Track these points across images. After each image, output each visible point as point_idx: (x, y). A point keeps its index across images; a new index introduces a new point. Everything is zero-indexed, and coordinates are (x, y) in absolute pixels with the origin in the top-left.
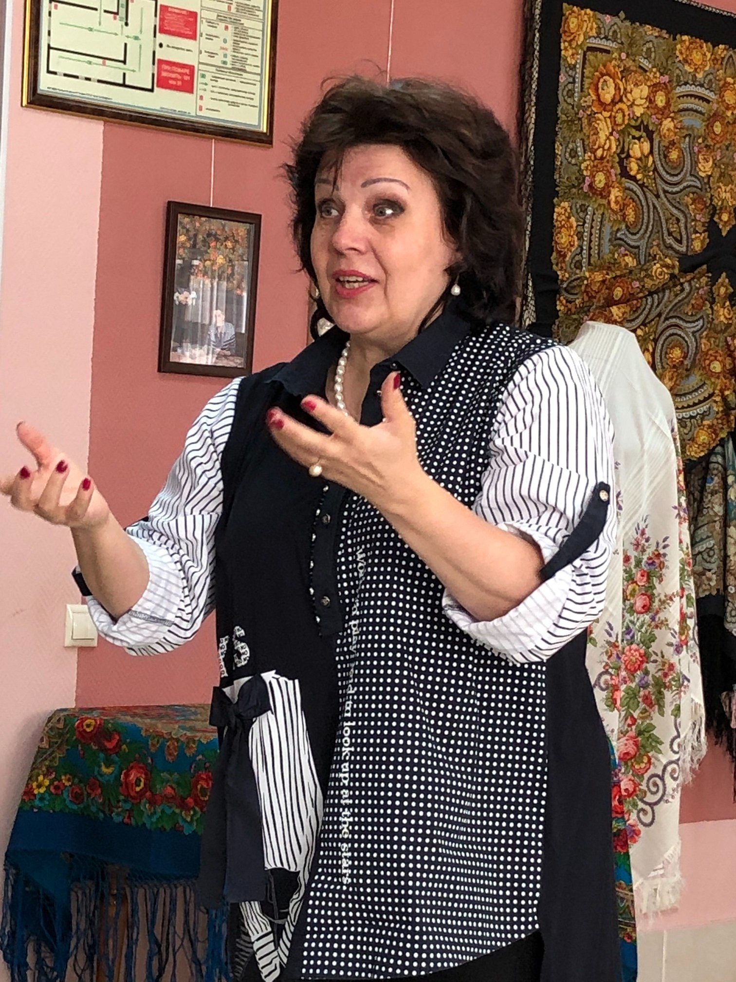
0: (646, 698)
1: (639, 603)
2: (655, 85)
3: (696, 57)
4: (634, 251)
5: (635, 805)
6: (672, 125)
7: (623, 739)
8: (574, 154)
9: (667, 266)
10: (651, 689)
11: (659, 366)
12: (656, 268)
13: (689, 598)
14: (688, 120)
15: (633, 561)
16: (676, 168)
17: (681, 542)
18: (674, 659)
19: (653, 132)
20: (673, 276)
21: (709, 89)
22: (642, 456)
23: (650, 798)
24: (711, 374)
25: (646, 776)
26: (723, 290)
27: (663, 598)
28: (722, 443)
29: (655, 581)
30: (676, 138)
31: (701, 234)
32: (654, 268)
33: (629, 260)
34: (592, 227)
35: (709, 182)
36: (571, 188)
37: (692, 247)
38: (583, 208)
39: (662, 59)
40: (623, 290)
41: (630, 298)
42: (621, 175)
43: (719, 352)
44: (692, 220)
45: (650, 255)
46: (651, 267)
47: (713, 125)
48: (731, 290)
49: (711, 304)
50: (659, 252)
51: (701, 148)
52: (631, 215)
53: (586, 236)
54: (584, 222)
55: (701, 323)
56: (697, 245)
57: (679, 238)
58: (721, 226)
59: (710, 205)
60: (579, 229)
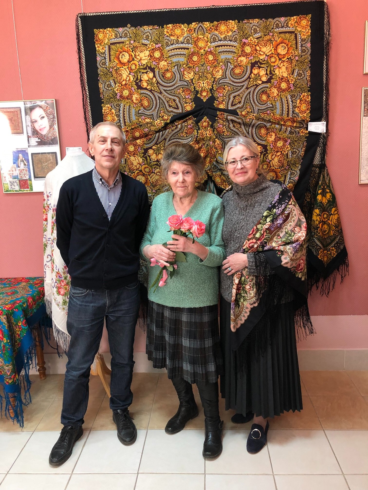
2: (153, 49)
3: (178, 32)
4: (150, 117)
6: (166, 63)
8: (110, 85)
14: (175, 59)
16: (171, 79)
19: (154, 69)
20: (167, 123)
21: (188, 43)
30: (169, 68)
31: (190, 103)
32: (156, 122)
33: (148, 120)
34: (124, 111)
35: (192, 82)
36: (110, 99)
37: (185, 109)
38: (118, 105)
39: (156, 38)
40: (140, 133)
41: (146, 135)
42: (138, 89)
43: (204, 149)
44: (183, 99)
45: (160, 117)
46: (155, 122)
47: (192, 58)
48: (210, 123)
49: (197, 130)
50: (165, 115)
51: (186, 69)
52: (146, 103)
53: (121, 115)
54: (120, 110)
55: (190, 139)
56: (189, 108)
57: (176, 107)
58: (202, 98)
59: (194, 91)
60: (117, 113)
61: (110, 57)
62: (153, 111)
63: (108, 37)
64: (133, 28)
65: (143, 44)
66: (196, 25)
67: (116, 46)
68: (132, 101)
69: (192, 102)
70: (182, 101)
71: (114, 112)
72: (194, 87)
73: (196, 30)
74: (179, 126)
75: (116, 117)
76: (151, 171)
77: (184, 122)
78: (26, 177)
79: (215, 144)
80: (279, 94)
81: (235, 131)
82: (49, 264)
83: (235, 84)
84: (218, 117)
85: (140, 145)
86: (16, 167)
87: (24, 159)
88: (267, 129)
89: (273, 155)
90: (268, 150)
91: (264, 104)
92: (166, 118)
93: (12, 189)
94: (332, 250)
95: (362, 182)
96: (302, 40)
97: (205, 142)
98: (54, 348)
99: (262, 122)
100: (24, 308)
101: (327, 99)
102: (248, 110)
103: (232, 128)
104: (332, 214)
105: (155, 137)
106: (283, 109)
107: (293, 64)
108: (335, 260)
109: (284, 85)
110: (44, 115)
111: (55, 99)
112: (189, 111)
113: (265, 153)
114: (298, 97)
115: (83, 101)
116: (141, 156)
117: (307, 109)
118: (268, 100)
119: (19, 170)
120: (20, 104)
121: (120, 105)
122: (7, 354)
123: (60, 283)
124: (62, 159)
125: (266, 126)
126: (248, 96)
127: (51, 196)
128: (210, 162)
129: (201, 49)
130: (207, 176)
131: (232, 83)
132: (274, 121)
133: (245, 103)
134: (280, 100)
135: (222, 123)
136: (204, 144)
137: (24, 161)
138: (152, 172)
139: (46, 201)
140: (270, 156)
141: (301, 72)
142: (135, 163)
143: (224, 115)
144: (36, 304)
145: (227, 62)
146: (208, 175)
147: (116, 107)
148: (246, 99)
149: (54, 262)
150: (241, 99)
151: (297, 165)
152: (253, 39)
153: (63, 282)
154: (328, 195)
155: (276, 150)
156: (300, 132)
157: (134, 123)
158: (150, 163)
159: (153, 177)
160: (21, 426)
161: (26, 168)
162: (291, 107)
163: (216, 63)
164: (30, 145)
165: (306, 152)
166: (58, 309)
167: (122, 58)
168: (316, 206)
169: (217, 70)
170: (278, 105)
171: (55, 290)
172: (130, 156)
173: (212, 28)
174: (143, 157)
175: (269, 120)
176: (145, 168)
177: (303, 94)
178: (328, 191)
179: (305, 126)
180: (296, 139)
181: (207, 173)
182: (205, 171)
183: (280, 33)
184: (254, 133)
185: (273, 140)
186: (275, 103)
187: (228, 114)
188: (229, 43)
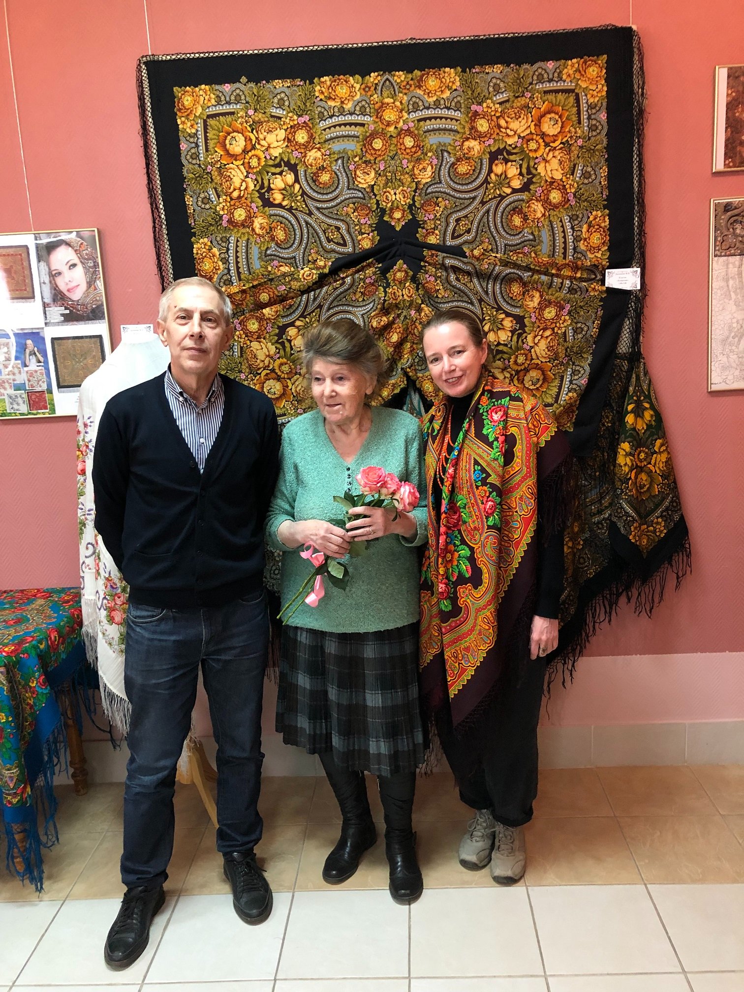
2: (292, 127)
3: (342, 91)
4: (289, 261)
6: (319, 154)
8: (207, 200)
14: (337, 146)
16: (331, 186)
19: (295, 165)
20: (324, 275)
21: (362, 114)
26: (400, 275)
30: (326, 163)
31: (369, 234)
32: (302, 272)
33: (285, 269)
34: (237, 252)
35: (373, 191)
36: (209, 226)
37: (360, 246)
38: (224, 239)
39: (299, 103)
40: (269, 295)
41: (281, 299)
42: (264, 206)
43: (399, 325)
44: (356, 225)
45: (309, 261)
46: (299, 272)
47: (372, 143)
48: (411, 273)
49: (385, 288)
50: (319, 257)
51: (358, 165)
52: (280, 235)
53: (232, 259)
54: (228, 249)
55: (371, 305)
56: (366, 244)
57: (342, 242)
58: (393, 224)
59: (377, 209)
60: (223, 256)
61: (206, 143)
62: (294, 251)
63: (201, 102)
64: (252, 85)
65: (272, 116)
66: (379, 78)
67: (219, 121)
68: (253, 230)
69: (372, 231)
70: (352, 230)
71: (217, 253)
72: (378, 201)
73: (379, 88)
74: (348, 280)
75: (220, 263)
76: (294, 371)
77: (358, 271)
78: (41, 386)
79: (420, 315)
80: (547, 214)
81: (459, 289)
82: (90, 561)
83: (458, 195)
84: (426, 262)
85: (269, 319)
86: (20, 366)
87: (36, 349)
88: (524, 284)
89: (535, 336)
90: (526, 326)
91: (516, 235)
92: (322, 263)
93: (12, 411)
94: (658, 523)
95: (714, 388)
96: (591, 107)
97: (400, 311)
98: (104, 731)
99: (512, 271)
100: (41, 651)
101: (642, 223)
102: (485, 245)
103: (454, 283)
104: (655, 452)
105: (300, 302)
106: (554, 243)
107: (572, 155)
108: (663, 542)
109: (555, 196)
110: (76, 260)
111: (98, 229)
112: (367, 250)
113: (520, 331)
114: (585, 219)
115: (154, 232)
116: (273, 341)
117: (603, 244)
118: (525, 226)
119: (27, 372)
120: (27, 239)
121: (228, 240)
122: (8, 745)
123: (114, 600)
124: (113, 350)
125: (521, 278)
126: (485, 217)
127: (92, 424)
128: (412, 351)
129: (389, 124)
130: (405, 379)
131: (452, 193)
132: (537, 268)
133: (479, 232)
134: (548, 226)
135: (433, 273)
136: (399, 316)
137: (37, 353)
138: (296, 374)
139: (82, 435)
140: (530, 338)
141: (589, 169)
142: (261, 355)
143: (437, 256)
144: (66, 642)
145: (441, 150)
146: (408, 378)
147: (220, 242)
148: (482, 224)
149: (99, 558)
150: (471, 224)
151: (585, 356)
152: (492, 105)
153: (119, 598)
154: (648, 415)
155: (542, 326)
156: (590, 289)
157: (258, 275)
158: (292, 354)
159: (297, 383)
160: (37, 888)
161: (40, 368)
162: (570, 239)
163: (419, 153)
164: (48, 321)
165: (602, 328)
166: (111, 652)
167: (230, 144)
168: (623, 436)
169: (421, 167)
170: (545, 235)
171: (103, 613)
172: (251, 341)
173: (411, 82)
174: (277, 342)
175: (527, 266)
176: (281, 364)
177: (594, 213)
178: (647, 405)
179: (599, 277)
180: (582, 304)
181: (406, 374)
182: (402, 369)
183: (546, 92)
184: (498, 291)
185: (536, 305)
186: (539, 231)
187: (445, 255)
188: (445, 112)
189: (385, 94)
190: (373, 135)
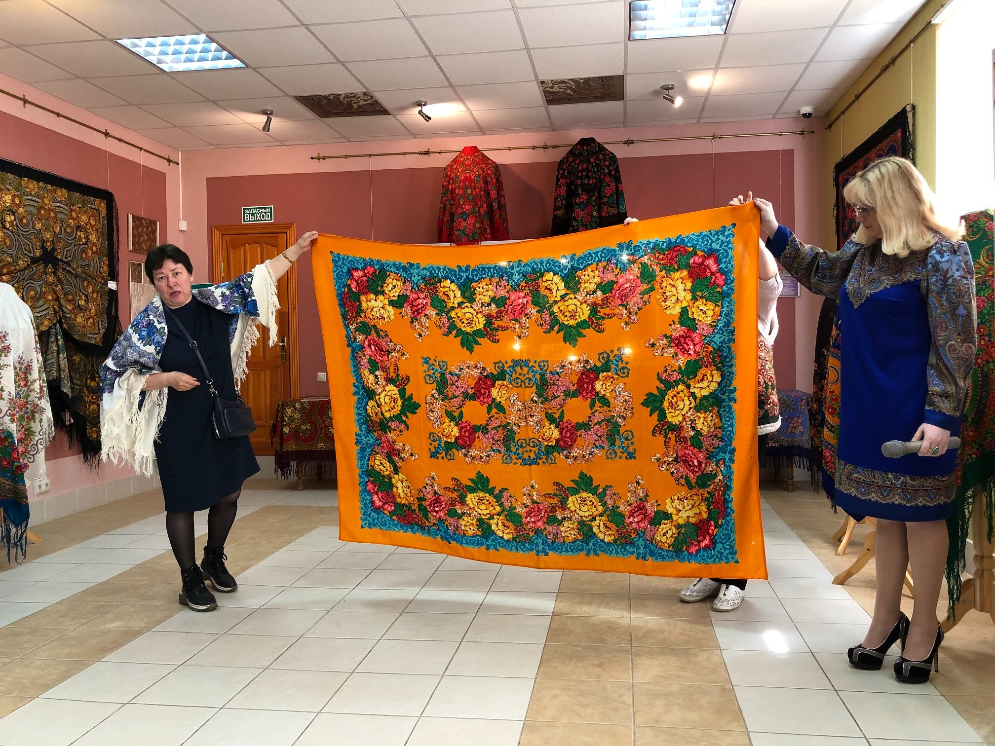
0: (28, 417)
1: (22, 383)
2: (14, 195)
3: (31, 186)
4: (11, 256)
5: (26, 456)
6: (23, 210)
7: (19, 433)
9: (26, 262)
10: (29, 414)
11: (25, 297)
12: (21, 262)
13: (43, 380)
14: (29, 209)
15: (18, 368)
16: (27, 225)
17: (38, 360)
18: (39, 402)
19: (15, 212)
20: (28, 265)
21: (38, 198)
22: (19, 330)
23: (32, 453)
24: (48, 300)
25: (30, 445)
26: (50, 270)
27: (32, 381)
28: (55, 325)
29: (28, 376)
30: (25, 215)
33: (9, 259)
35: (41, 231)
37: (36, 255)
39: (16, 186)
40: (7, 270)
41: (11, 273)
42: (2, 228)
44: (35, 245)
46: (18, 262)
47: (40, 211)
48: (54, 270)
49: (46, 275)
51: (36, 219)
52: (8, 243)
55: (42, 281)
56: (38, 254)
57: (30, 251)
58: (47, 247)
59: (42, 240)
62: (13, 251)
65: (7, 188)
66: (43, 185)
69: (40, 249)
70: (33, 247)
72: (42, 236)
73: (43, 189)
74: (35, 269)
77: (37, 266)
80: (92, 255)
83: (67, 241)
84: (58, 266)
88: (87, 282)
90: (89, 300)
91: (84, 261)
92: (25, 259)
96: (103, 218)
97: (50, 286)
99: (86, 276)
103: (67, 277)
105: (18, 276)
106: (94, 267)
107: (98, 234)
109: (94, 248)
112: (39, 257)
113: (87, 301)
114: (102, 260)
117: (107, 270)
118: (86, 258)
126: (75, 252)
129: (46, 205)
131: (65, 239)
133: (74, 257)
134: (92, 260)
135: (61, 271)
136: (49, 288)
141: (103, 241)
143: (61, 264)
145: (62, 221)
148: (74, 254)
150: (71, 254)
151: (105, 314)
152: (76, 207)
155: (93, 300)
156: (105, 288)
162: (98, 266)
163: (55, 220)
165: (108, 303)
169: (56, 226)
170: (92, 262)
173: (53, 190)
177: (104, 258)
179: (106, 283)
180: (103, 293)
183: (91, 208)
184: (80, 284)
185: (91, 291)
186: (90, 261)
188: (63, 206)
189: (45, 192)
190: (41, 208)
